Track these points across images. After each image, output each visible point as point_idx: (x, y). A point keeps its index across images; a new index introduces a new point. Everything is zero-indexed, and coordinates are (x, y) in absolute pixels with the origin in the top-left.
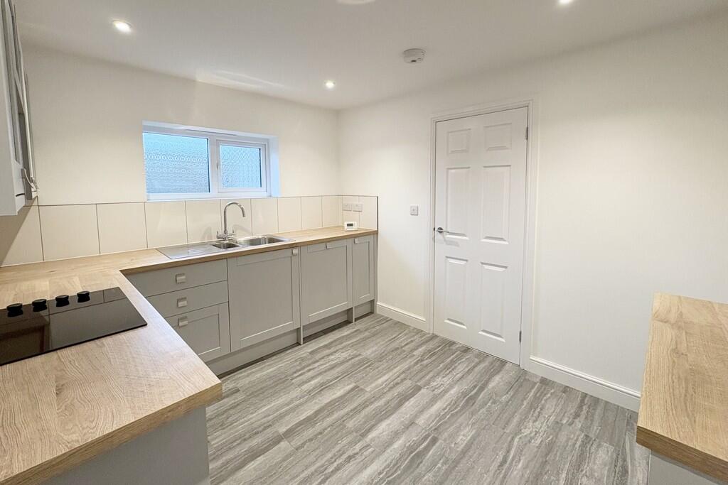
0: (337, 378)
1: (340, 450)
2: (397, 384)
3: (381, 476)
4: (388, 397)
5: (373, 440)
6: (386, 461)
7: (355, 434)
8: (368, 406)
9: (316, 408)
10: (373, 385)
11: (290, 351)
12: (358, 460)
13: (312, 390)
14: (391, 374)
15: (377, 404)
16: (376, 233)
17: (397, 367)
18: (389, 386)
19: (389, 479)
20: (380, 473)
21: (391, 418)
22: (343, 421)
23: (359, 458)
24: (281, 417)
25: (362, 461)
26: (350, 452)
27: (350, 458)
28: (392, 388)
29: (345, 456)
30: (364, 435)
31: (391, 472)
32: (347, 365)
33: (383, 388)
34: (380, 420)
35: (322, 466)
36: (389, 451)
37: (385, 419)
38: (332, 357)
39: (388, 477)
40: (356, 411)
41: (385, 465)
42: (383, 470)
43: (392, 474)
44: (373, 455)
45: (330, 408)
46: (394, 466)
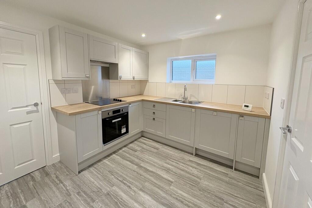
0: (176, 173)
1: (133, 183)
2: (182, 202)
3: (120, 199)
4: (168, 197)
5: (139, 194)
6: (127, 201)
7: (141, 186)
8: (159, 189)
9: (154, 171)
10: (176, 189)
11: (187, 154)
12: (128, 190)
13: (164, 167)
14: (190, 197)
15: (161, 193)
16: (269, 118)
17: (199, 201)
18: (178, 197)
19: (118, 203)
20: (121, 199)
21: (152, 200)
22: (148, 181)
23: (129, 190)
24: (147, 162)
25: (128, 191)
26: (132, 186)
27: (129, 187)
28: (177, 199)
29: (130, 185)
30: (141, 190)
31: (121, 203)
32: (188, 175)
33: (174, 194)
34: (150, 195)
35: (126, 179)
36: (132, 201)
37: (152, 198)
38: (191, 168)
39: (119, 202)
40: (155, 185)
41: (125, 200)
42: (123, 200)
43: (120, 204)
44: (130, 195)
45: (155, 175)
46: (124, 204)
